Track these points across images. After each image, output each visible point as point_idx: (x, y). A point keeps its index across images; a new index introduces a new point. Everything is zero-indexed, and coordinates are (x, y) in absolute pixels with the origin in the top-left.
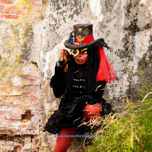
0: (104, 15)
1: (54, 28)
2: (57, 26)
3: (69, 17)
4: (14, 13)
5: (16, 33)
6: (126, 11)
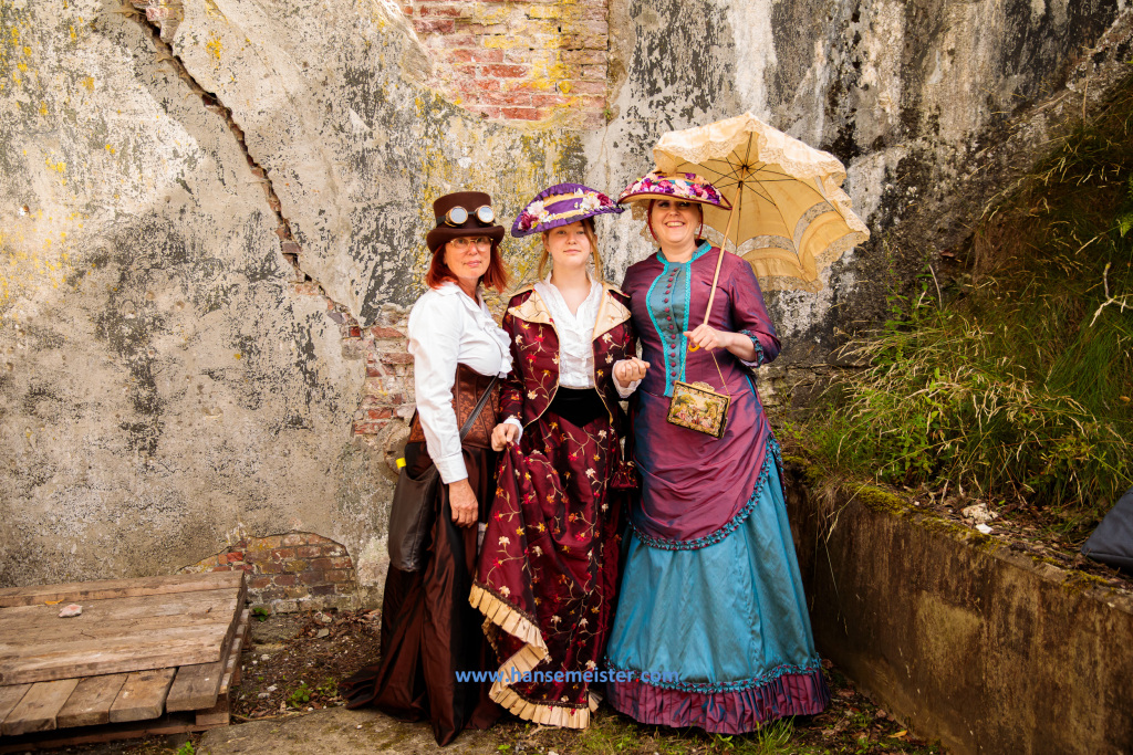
0: (773, 112)
1: (641, 145)
2: (648, 141)
3: (682, 115)
4: (528, 103)
5: (538, 158)
6: (827, 102)
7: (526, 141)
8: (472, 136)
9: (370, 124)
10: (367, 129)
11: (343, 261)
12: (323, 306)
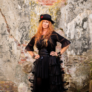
7: (49, 10)
8: (40, 9)
9: (22, 7)
10: (21, 8)
11: (17, 32)
12: (14, 40)
